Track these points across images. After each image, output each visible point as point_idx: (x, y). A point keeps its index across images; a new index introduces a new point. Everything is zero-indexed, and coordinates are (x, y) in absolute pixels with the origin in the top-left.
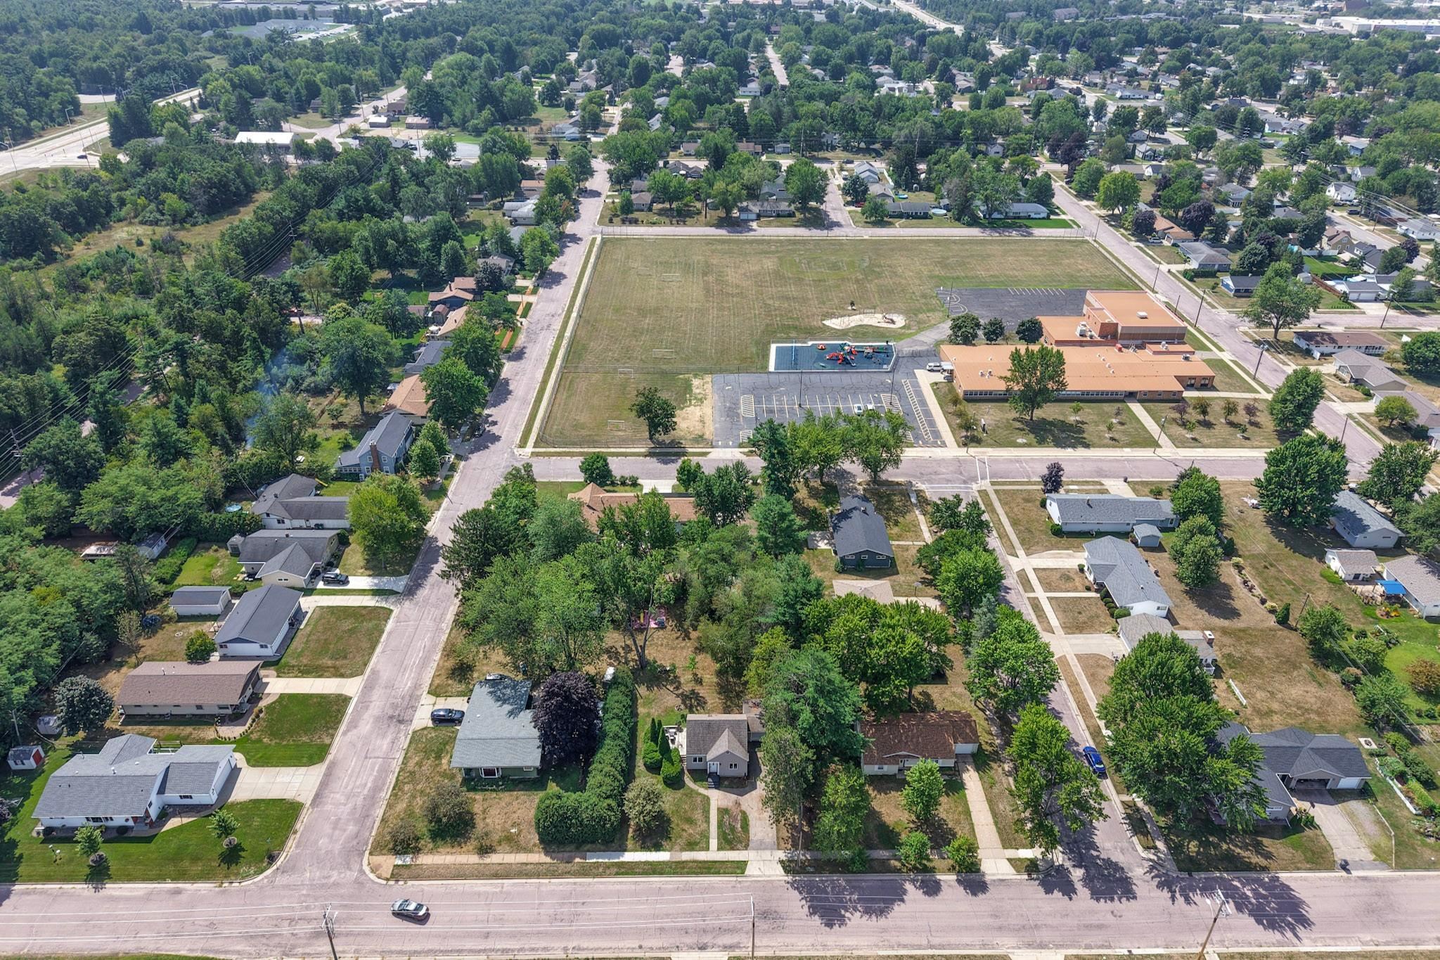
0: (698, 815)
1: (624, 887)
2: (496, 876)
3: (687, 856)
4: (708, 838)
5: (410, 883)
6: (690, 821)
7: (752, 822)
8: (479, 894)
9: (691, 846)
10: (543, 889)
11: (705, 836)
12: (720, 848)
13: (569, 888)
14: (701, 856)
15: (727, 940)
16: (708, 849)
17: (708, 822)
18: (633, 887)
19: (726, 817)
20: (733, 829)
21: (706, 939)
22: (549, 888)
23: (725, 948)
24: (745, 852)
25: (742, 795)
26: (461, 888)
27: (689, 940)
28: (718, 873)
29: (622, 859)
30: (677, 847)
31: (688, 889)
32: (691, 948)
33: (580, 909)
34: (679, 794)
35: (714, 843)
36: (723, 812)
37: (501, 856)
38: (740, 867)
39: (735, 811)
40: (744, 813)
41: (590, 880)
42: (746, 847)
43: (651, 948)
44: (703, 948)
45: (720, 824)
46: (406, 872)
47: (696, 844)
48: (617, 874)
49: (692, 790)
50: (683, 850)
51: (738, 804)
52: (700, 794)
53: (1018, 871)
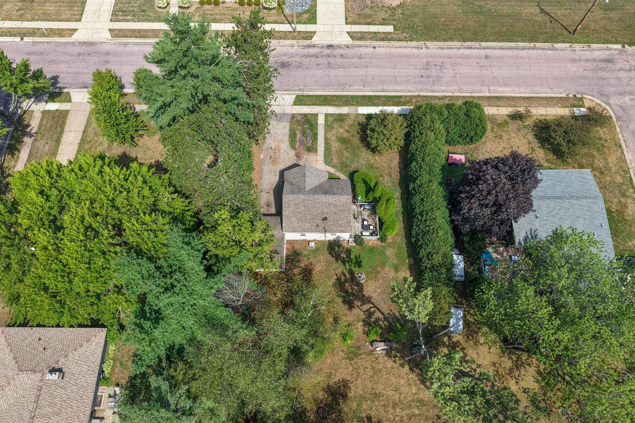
0: (335, 146)
1: (393, 87)
2: (498, 98)
3: (344, 110)
4: (326, 125)
5: (564, 95)
6: (343, 141)
7: (286, 138)
8: (505, 85)
9: (340, 118)
10: (457, 88)
11: (328, 127)
12: (316, 116)
13: (436, 88)
14: (331, 110)
15: (312, 51)
16: (327, 115)
17: (327, 140)
18: (386, 88)
19: (309, 144)
20: (304, 133)
21: (327, 51)
22: (452, 88)
23: (314, 46)
24: (295, 112)
25: (294, 165)
26: (522, 90)
27: (340, 51)
28: (317, 96)
29: (400, 108)
30: (352, 117)
31: (342, 85)
32: (339, 47)
33: (424, 72)
34: (354, 166)
35: (321, 120)
36: (312, 149)
37: (500, 113)
38: (300, 100)
39: (301, 149)
40: (293, 147)
41: (422, 94)
42: (293, 116)
43: (366, 47)
44: (330, 46)
45: (315, 136)
46: (572, 102)
47: (336, 120)
48: (400, 97)
49: (341, 171)
50: (347, 115)
51: (298, 156)
52: (334, 166)
53: (68, 93)
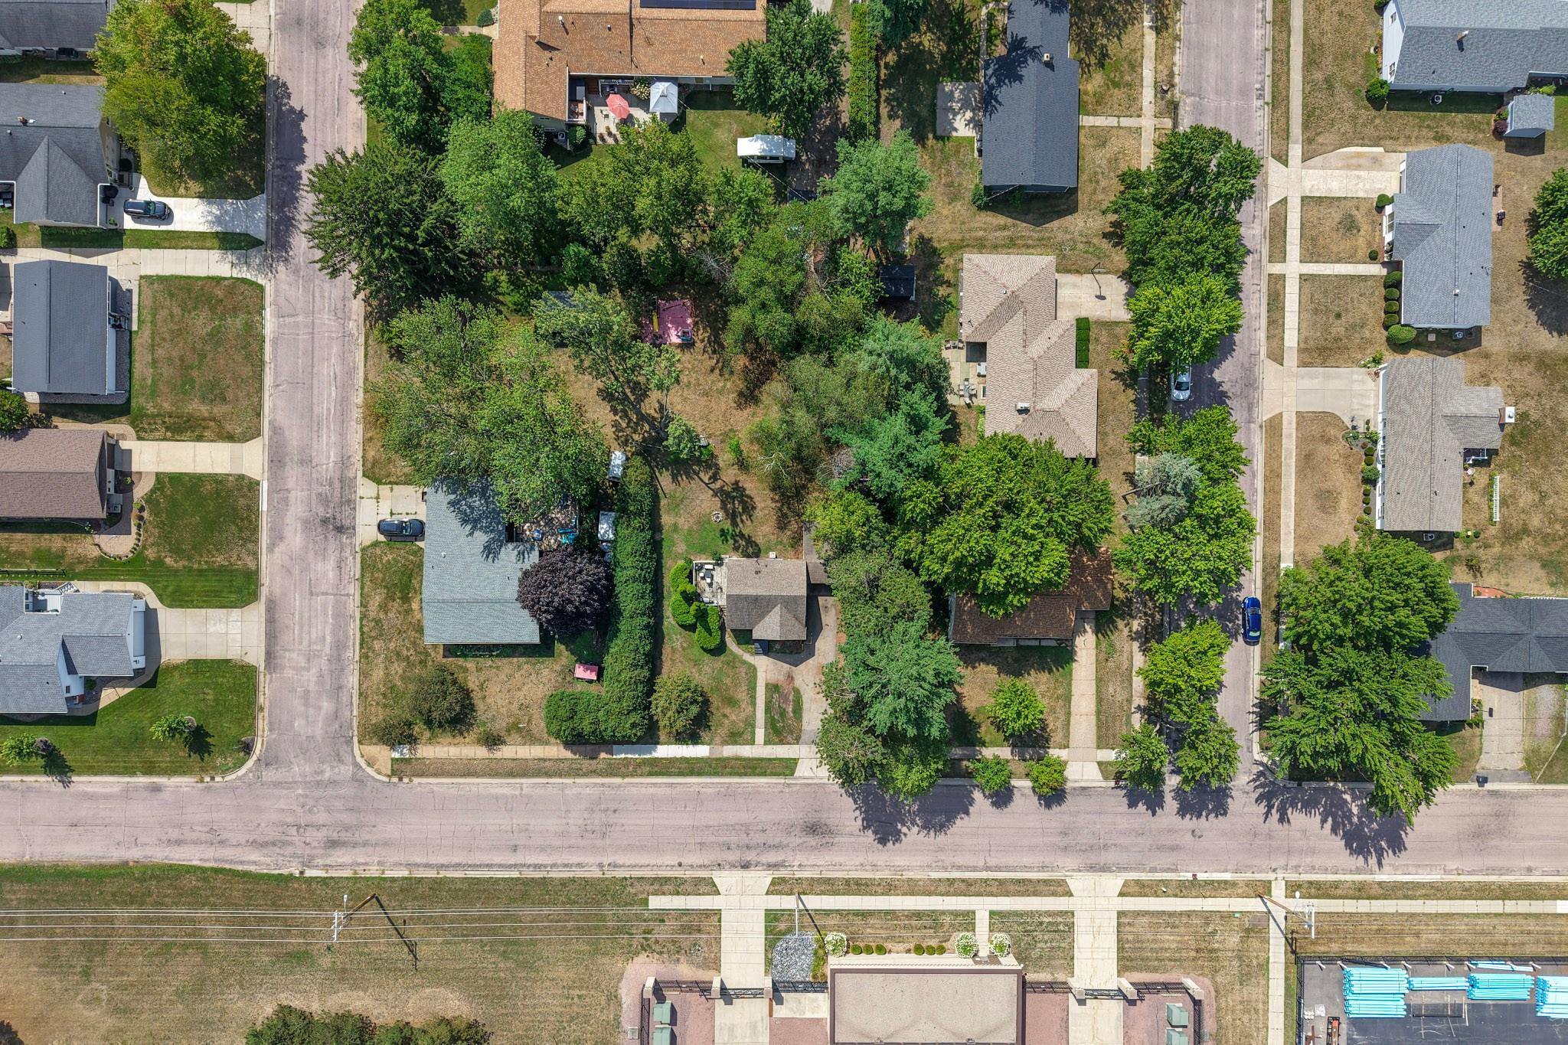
0: (742, 695)
1: (658, 791)
2: (511, 774)
3: (729, 751)
4: (753, 726)
5: (416, 780)
6: (732, 702)
7: (805, 706)
8: (496, 798)
9: (734, 737)
10: (568, 791)
11: (750, 724)
12: (768, 742)
13: (597, 791)
14: (745, 751)
15: (772, 857)
16: (752, 742)
17: (754, 704)
18: (669, 790)
19: (776, 696)
20: (783, 713)
21: (750, 856)
22: (575, 791)
23: (771, 866)
24: (796, 747)
25: (796, 664)
26: (474, 789)
27: (732, 856)
28: (764, 774)
29: (655, 755)
30: (717, 739)
31: (729, 794)
32: (733, 866)
33: (612, 819)
34: (720, 663)
35: (760, 734)
36: (773, 688)
37: (513, 748)
38: (787, 767)
39: (786, 689)
40: (797, 692)
41: (618, 780)
42: (797, 741)
43: (692, 866)
44: (746, 866)
45: (768, 710)
46: (408, 769)
47: (740, 735)
48: (650, 774)
49: (735, 657)
50: (725, 743)
51: (790, 678)
52: (745, 662)
53: (1106, 778)
